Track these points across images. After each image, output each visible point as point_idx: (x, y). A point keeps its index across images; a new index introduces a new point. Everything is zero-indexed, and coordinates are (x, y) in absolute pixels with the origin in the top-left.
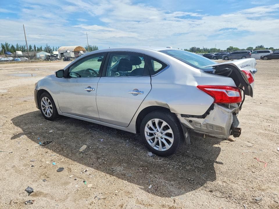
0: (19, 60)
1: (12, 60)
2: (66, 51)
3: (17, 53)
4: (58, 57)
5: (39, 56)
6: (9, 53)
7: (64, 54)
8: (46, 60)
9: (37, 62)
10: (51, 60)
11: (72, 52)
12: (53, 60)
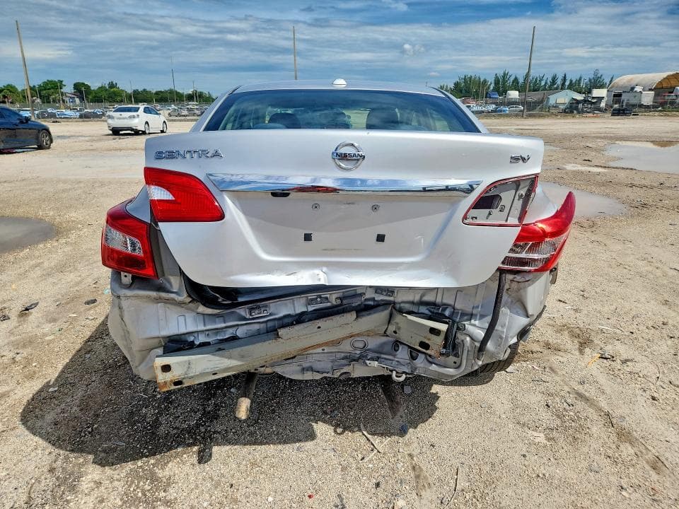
0: (504, 111)
1: (492, 111)
2: (633, 88)
3: (510, 95)
4: (603, 105)
5: (554, 102)
6: (494, 96)
7: (624, 97)
8: (567, 113)
9: (540, 116)
10: (579, 113)
11: (650, 90)
12: (583, 112)
